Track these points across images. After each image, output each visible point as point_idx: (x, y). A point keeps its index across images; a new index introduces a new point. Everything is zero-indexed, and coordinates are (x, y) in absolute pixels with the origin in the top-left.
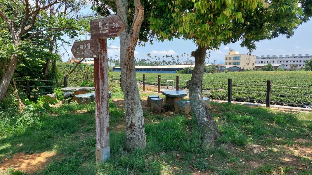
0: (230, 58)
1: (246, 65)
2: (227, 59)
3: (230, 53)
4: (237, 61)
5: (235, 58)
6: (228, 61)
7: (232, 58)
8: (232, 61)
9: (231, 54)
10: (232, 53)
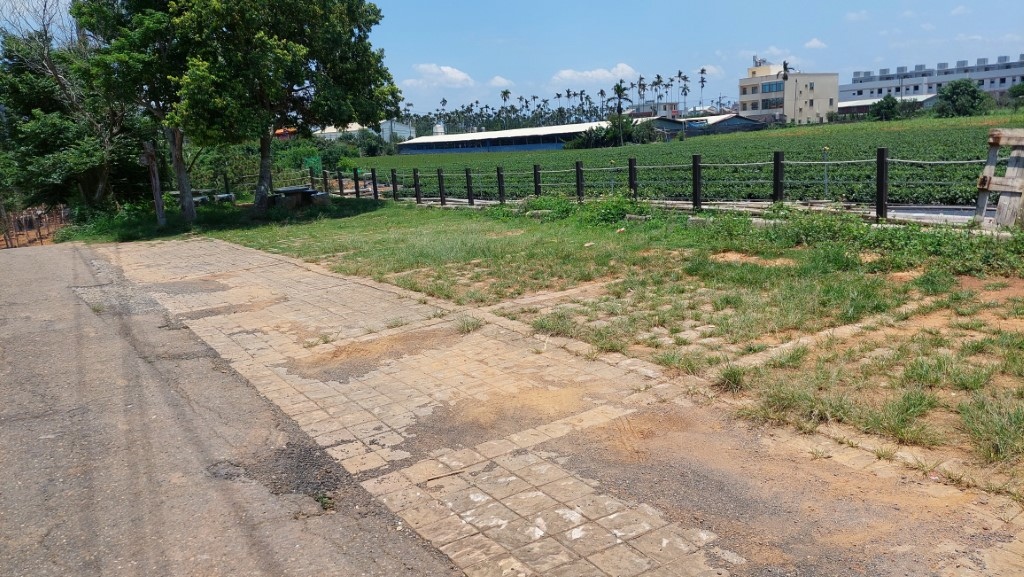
0: (754, 89)
1: (806, 109)
2: (744, 91)
3: (754, 73)
4: (773, 96)
5: (769, 87)
6: (750, 98)
7: (760, 89)
8: (758, 97)
9: (758, 75)
10: (761, 72)
